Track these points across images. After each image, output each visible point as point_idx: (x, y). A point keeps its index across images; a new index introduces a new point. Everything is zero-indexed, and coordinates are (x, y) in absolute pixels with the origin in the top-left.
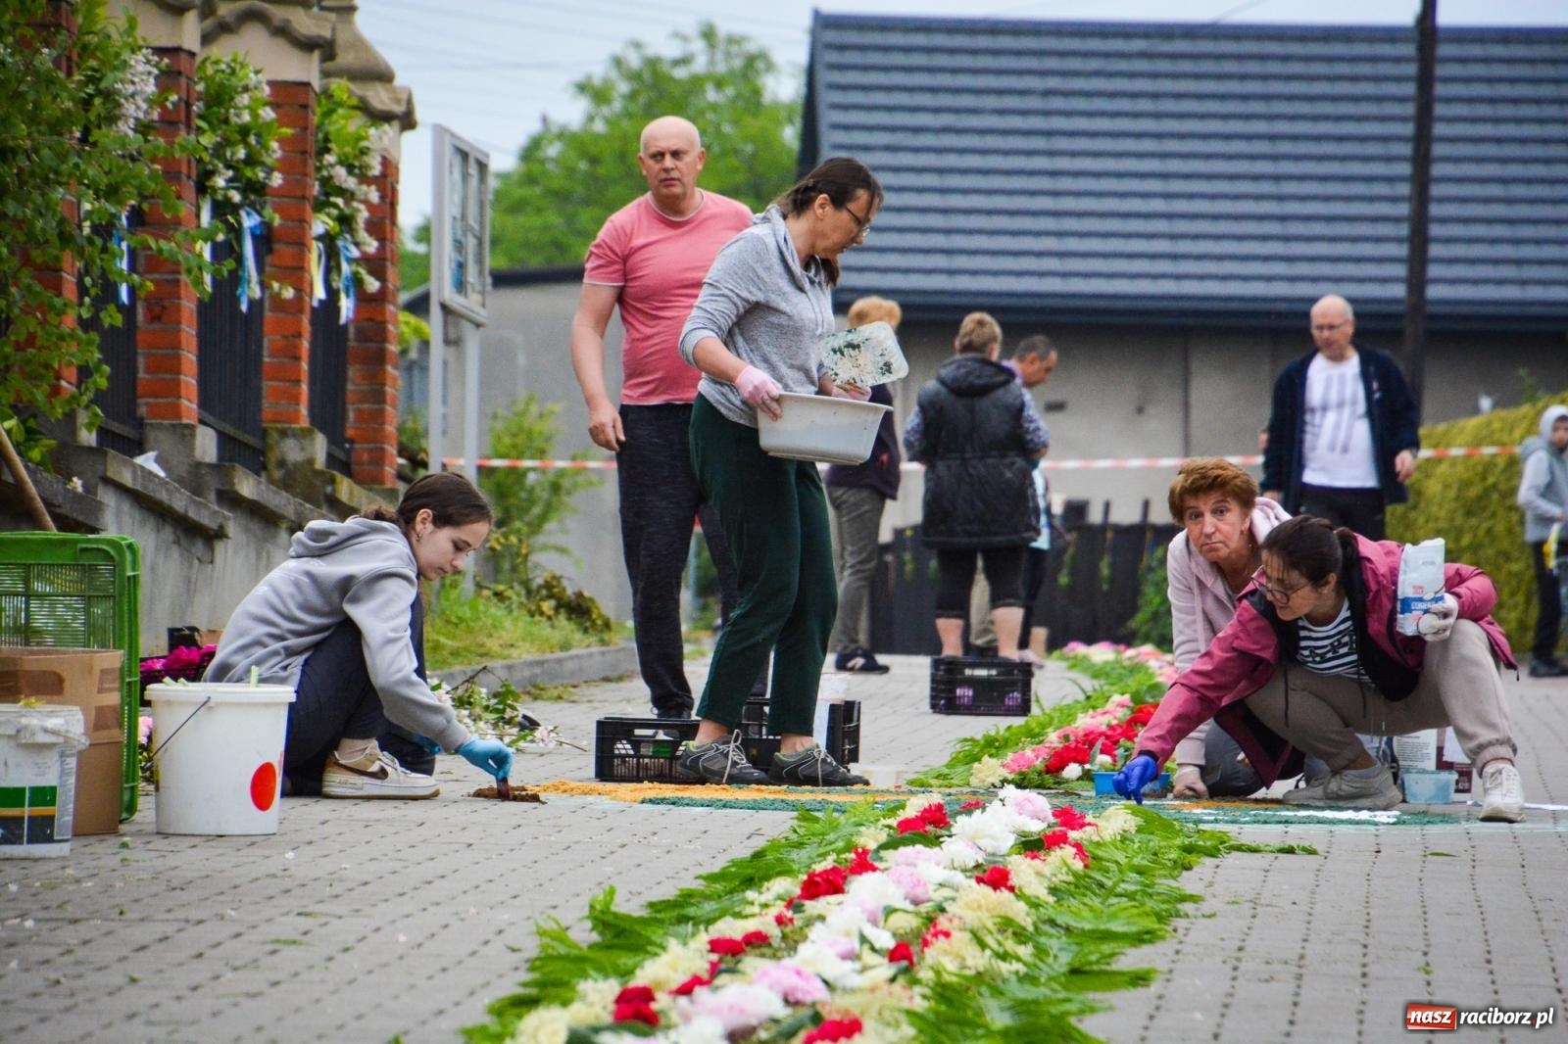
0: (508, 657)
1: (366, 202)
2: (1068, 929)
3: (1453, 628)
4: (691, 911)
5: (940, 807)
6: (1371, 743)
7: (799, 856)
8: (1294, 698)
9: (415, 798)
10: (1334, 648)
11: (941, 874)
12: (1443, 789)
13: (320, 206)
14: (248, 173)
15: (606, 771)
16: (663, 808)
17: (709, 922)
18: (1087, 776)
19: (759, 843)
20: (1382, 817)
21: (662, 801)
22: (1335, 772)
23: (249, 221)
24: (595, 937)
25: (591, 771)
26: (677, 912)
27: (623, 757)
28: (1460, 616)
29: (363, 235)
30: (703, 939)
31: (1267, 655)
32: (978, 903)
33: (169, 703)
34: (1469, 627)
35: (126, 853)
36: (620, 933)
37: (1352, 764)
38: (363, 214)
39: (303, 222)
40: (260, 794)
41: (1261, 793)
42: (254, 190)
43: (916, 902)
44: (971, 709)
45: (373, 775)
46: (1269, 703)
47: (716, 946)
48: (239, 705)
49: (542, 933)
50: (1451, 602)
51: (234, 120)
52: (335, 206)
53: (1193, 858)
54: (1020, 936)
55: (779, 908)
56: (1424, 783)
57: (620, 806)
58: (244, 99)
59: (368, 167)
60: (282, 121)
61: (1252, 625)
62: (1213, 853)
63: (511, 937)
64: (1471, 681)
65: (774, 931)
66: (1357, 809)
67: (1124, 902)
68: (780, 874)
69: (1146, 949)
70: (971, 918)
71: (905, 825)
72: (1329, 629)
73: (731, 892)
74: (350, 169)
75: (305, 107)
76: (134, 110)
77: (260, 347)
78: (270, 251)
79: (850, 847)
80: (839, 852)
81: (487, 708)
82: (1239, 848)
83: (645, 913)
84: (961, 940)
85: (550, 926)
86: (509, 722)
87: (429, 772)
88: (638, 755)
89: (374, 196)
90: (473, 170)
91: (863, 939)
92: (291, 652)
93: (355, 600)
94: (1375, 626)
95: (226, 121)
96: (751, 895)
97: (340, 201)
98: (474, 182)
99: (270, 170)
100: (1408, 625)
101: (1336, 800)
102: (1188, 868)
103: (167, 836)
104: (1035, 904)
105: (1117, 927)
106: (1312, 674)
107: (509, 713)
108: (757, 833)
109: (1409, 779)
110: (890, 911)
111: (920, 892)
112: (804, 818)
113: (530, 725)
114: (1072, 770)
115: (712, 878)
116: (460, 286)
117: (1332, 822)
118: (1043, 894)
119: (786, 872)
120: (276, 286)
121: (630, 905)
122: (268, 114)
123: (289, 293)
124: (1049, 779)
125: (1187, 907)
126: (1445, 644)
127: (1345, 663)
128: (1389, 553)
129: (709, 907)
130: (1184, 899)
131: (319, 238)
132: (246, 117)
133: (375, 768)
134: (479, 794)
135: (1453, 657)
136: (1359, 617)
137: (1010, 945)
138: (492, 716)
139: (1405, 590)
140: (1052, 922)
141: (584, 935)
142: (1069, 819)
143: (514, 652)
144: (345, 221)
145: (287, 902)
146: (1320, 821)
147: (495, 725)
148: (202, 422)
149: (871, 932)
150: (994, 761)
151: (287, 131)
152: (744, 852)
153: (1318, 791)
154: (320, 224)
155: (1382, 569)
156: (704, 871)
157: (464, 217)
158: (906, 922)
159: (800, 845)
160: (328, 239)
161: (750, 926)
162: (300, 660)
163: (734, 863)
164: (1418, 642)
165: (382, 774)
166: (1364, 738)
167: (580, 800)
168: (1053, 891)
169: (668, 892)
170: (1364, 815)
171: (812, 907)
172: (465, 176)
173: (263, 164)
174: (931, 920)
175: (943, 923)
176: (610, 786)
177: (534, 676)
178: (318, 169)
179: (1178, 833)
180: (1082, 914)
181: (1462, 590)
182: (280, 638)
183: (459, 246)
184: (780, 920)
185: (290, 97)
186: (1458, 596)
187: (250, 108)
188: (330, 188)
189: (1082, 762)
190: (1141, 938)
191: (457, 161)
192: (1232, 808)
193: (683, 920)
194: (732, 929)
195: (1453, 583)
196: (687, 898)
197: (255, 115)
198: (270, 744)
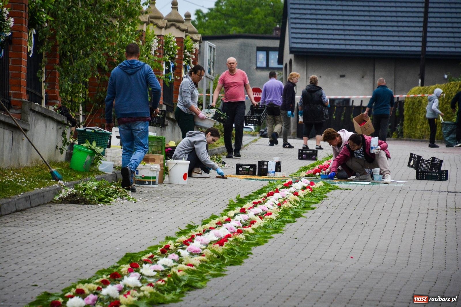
0: (218, 146)
1: (193, 58)
2: (305, 202)
3: (380, 152)
4: (251, 198)
5: (291, 181)
6: (367, 170)
7: (268, 189)
8: (353, 162)
9: (207, 178)
10: (360, 154)
11: (288, 193)
12: (380, 178)
13: (184, 60)
14: (172, 56)
15: (238, 173)
16: (247, 180)
17: (253, 200)
18: (320, 175)
19: (262, 187)
20: (367, 183)
21: (247, 179)
22: (361, 175)
23: (172, 65)
24: (237, 201)
25: (235, 173)
26: (249, 198)
27: (240, 171)
28: (381, 150)
29: (192, 64)
30: (252, 202)
31: (348, 155)
32: (292, 197)
33: (171, 163)
34: (383, 152)
35: (166, 187)
36: (241, 201)
37: (363, 174)
38: (192, 60)
39: (181, 64)
40: (185, 178)
41: (349, 179)
42: (172, 59)
43: (283, 197)
44: (306, 159)
45: (200, 174)
46: (349, 163)
47: (254, 203)
48: (181, 164)
49: (230, 201)
50: (379, 147)
51: (170, 47)
52: (187, 60)
53: (330, 190)
54: (297, 202)
55: (263, 198)
56: (377, 177)
57: (239, 179)
58: (172, 43)
59: (193, 51)
60: (178, 46)
61: (346, 150)
62: (334, 190)
63: (225, 201)
64: (383, 161)
65: (262, 201)
66: (363, 182)
67: (315, 197)
68: (264, 193)
69: (316, 204)
70: (291, 199)
71: (285, 185)
72: (359, 151)
73: (257, 195)
74: (189, 52)
75: (182, 42)
76: (154, 49)
77: (173, 88)
78: (175, 69)
79: (276, 188)
80: (274, 189)
81: (216, 160)
82: (339, 189)
83: (244, 198)
84: (288, 203)
85: (231, 200)
86: (220, 162)
87: (209, 173)
88: (243, 170)
89: (194, 57)
90: (212, 50)
91: (274, 203)
92: (186, 153)
93: (196, 144)
94: (367, 150)
95: (168, 47)
96: (260, 196)
97: (188, 59)
98: (212, 52)
99: (176, 55)
100: (372, 151)
101: (361, 180)
102: (329, 192)
103: (170, 184)
104: (301, 198)
105: (313, 201)
106: (356, 158)
107: (220, 161)
108: (262, 185)
109: (374, 176)
110: (279, 199)
111: (284, 196)
112: (270, 183)
113: (224, 163)
114: (318, 174)
115: (254, 193)
116: (209, 72)
117: (357, 184)
118: (303, 197)
119: (265, 192)
120: (176, 77)
121: (242, 197)
122: (176, 44)
123: (179, 78)
124: (313, 175)
125: (325, 199)
126: (378, 155)
127: (361, 156)
128: (370, 138)
129: (253, 197)
130: (325, 197)
131: (184, 66)
132: (172, 46)
133: (200, 172)
134: (217, 177)
135: (380, 156)
136: (364, 149)
137: (296, 204)
138: (217, 161)
139: (372, 145)
140: (303, 200)
141: (235, 201)
142: (312, 183)
143: (219, 145)
144: (189, 62)
145: (193, 195)
146: (356, 184)
147: (218, 163)
148: (164, 104)
149: (276, 202)
150: (304, 172)
151: (179, 48)
152: (259, 188)
153: (358, 178)
154: (184, 63)
155: (368, 141)
156: (253, 192)
157: (210, 59)
158: (281, 200)
159: (268, 187)
160: (185, 66)
161: (259, 200)
162: (188, 155)
163: (258, 190)
164: (374, 154)
165: (201, 174)
166: (365, 169)
167: (233, 178)
168: (304, 196)
169: (247, 195)
170: (364, 183)
171: (268, 198)
172: (211, 51)
173: (174, 54)
174: (285, 200)
175: (286, 200)
176: (238, 176)
177: (223, 150)
178: (184, 53)
179: (329, 186)
180: (308, 199)
181: (381, 145)
182: (185, 151)
183: (209, 65)
184: (263, 200)
185: (179, 40)
186: (381, 146)
187: (173, 44)
188: (186, 56)
189: (319, 173)
190: (315, 203)
191: (209, 48)
192: (342, 182)
193: (250, 199)
194: (256, 201)
195: (380, 144)
196: (250, 196)
197: (173, 45)
198: (186, 170)
